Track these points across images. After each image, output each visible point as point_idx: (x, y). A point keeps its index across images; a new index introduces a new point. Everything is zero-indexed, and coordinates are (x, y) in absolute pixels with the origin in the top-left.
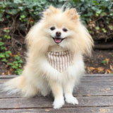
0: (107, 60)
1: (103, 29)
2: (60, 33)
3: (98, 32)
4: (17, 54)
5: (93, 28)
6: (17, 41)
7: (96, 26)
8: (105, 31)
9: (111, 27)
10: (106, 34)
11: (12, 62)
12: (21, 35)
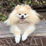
0: (42, 16)
1: (41, 3)
2: (23, 16)
3: (38, 4)
4: (4, 14)
5: (37, 2)
6: (4, 9)
7: (38, 1)
8: (41, 4)
9: (44, 2)
10: (42, 5)
11: (2, 17)
12: (6, 6)
